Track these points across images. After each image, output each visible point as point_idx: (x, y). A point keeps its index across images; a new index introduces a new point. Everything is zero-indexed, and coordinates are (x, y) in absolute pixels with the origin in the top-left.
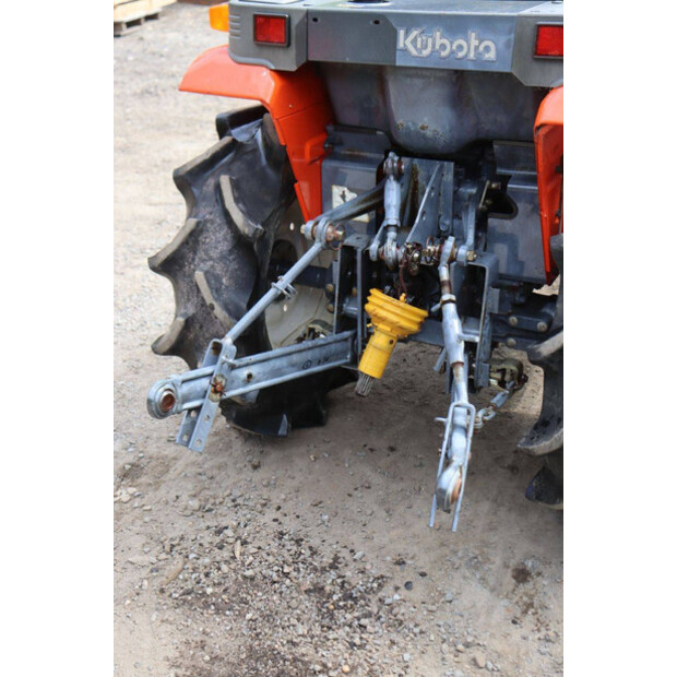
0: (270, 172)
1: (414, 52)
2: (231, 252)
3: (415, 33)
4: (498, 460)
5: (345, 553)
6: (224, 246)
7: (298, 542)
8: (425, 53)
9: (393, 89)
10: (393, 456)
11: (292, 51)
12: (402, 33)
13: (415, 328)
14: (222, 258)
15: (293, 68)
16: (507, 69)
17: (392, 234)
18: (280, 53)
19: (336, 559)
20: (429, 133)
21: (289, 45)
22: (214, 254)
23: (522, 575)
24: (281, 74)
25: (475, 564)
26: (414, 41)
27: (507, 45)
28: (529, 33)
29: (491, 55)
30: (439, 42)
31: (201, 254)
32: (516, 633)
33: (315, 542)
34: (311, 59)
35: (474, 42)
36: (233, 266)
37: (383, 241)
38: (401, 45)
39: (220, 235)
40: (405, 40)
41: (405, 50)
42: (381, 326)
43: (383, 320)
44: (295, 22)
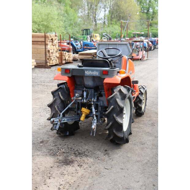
0: (66, 92)
1: (87, 74)
2: (60, 103)
3: (87, 71)
4: (103, 138)
5: (78, 149)
6: (59, 102)
7: (71, 148)
8: (89, 74)
9: (85, 79)
10: (86, 139)
11: (70, 74)
12: (86, 71)
13: (89, 113)
14: (59, 104)
15: (70, 76)
16: (99, 76)
17: (85, 99)
19: (77, 150)
20: (90, 85)
21: (70, 73)
22: (58, 103)
23: (106, 151)
24: (68, 77)
25: (99, 150)
26: (87, 73)
27: (99, 73)
28: (102, 71)
29: (97, 74)
30: (91, 72)
31: (56, 103)
32: (105, 156)
33: (74, 148)
34: (73, 75)
35: (95, 73)
36: (61, 105)
37: (84, 100)
38: (85, 73)
39: (59, 101)
41: (86, 74)
42: (84, 113)
43: (84, 112)
44: (71, 70)
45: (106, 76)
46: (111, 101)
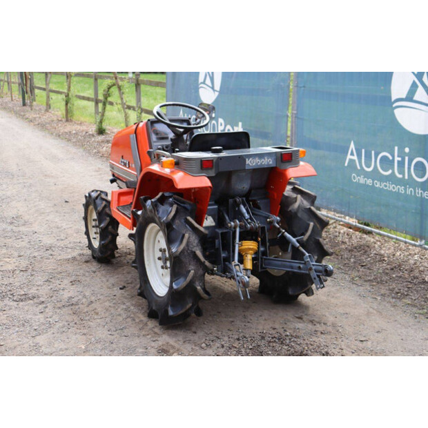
1: (251, 165)
3: (251, 159)
6: (196, 241)
8: (254, 164)
11: (214, 170)
12: (247, 160)
15: (214, 175)
16: (275, 166)
17: (249, 220)
18: (210, 171)
21: (213, 168)
22: (195, 244)
23: (300, 318)
24: (208, 177)
26: (251, 162)
27: (274, 159)
28: (279, 155)
29: (271, 163)
30: (257, 161)
34: (220, 170)
35: (266, 160)
39: (194, 237)
40: (248, 162)
41: (248, 164)
44: (214, 161)
45: (287, 164)
46: (299, 215)
